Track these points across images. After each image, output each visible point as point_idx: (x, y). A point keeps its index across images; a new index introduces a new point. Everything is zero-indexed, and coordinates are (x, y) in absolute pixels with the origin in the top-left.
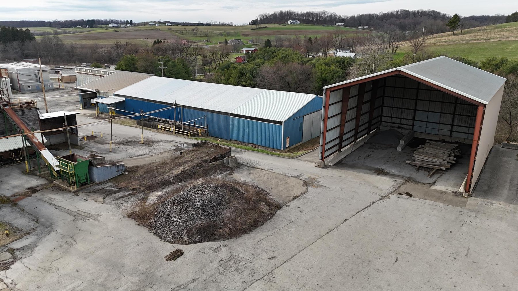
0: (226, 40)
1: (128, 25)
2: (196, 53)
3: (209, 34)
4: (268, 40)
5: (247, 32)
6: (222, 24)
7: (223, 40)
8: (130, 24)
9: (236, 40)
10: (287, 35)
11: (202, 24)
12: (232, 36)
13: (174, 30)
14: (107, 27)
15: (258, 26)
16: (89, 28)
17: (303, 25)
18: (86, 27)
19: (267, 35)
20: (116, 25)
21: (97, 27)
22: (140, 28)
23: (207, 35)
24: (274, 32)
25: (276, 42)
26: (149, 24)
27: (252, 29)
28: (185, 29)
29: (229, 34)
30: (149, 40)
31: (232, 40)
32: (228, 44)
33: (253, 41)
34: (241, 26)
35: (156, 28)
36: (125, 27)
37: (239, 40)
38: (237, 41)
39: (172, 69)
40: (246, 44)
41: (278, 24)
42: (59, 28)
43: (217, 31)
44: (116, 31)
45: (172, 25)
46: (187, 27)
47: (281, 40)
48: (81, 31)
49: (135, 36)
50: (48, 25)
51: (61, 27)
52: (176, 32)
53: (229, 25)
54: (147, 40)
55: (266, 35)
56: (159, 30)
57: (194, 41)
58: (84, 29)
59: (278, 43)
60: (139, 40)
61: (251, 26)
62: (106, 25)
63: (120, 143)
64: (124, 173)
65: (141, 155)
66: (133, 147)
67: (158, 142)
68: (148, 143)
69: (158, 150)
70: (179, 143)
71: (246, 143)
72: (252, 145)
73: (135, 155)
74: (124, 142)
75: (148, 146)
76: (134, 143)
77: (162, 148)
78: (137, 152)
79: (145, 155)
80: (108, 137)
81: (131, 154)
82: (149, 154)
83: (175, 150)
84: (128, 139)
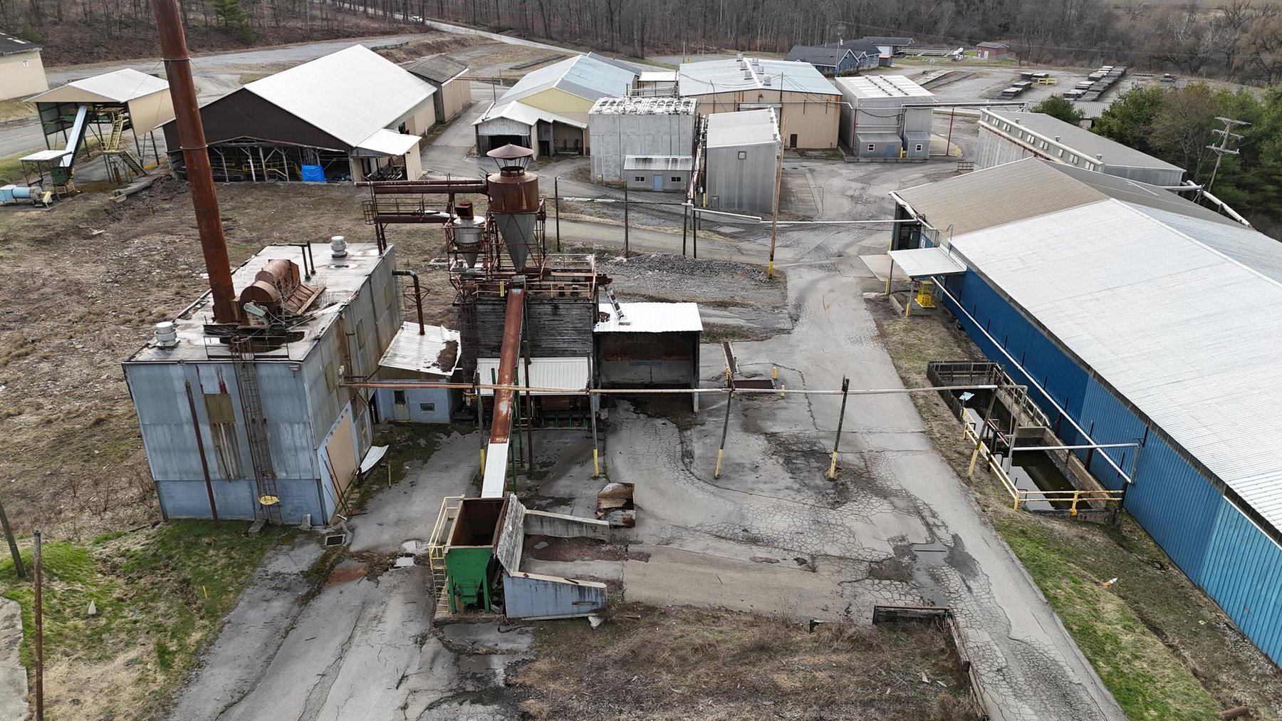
63: (790, 444)
64: (590, 618)
65: (754, 541)
66: (789, 482)
67: (877, 495)
68: (849, 483)
69: (827, 539)
70: (932, 533)
71: (1251, 643)
72: (1268, 672)
73: (745, 530)
74: (801, 446)
75: (828, 503)
76: (814, 464)
77: (852, 534)
78: (768, 515)
79: (769, 543)
80: (791, 405)
81: (743, 517)
82: (781, 545)
83: (872, 569)
84: (824, 438)
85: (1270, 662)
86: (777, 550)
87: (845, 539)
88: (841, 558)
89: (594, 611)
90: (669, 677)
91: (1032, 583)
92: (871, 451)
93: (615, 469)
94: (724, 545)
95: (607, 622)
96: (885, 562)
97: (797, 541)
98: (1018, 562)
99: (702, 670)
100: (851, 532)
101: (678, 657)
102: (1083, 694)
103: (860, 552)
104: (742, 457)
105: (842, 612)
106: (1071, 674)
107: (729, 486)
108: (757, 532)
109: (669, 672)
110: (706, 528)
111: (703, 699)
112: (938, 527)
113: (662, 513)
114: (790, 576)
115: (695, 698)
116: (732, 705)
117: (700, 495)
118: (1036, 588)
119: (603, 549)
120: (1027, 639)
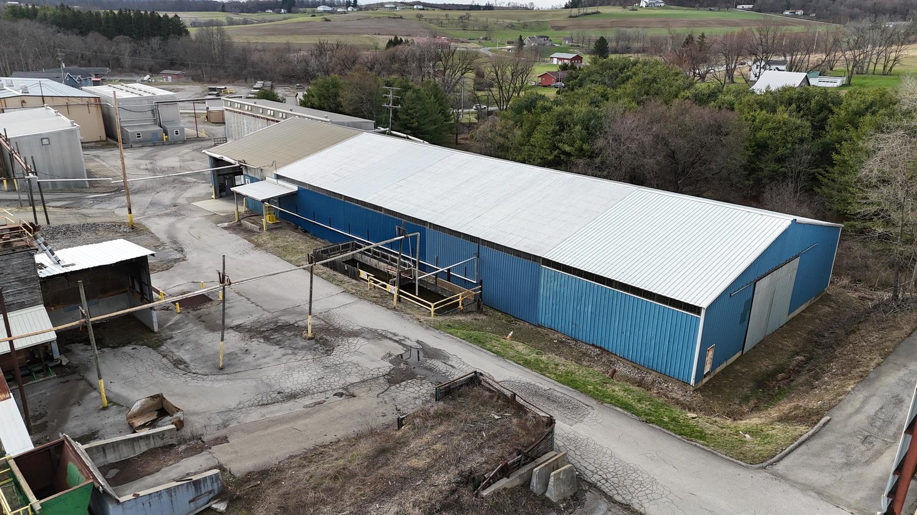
0: (521, 37)
1: (349, 9)
2: (464, 66)
3: (489, 27)
4: (602, 38)
5: (562, 21)
6: (513, 7)
7: (516, 38)
8: (353, 6)
9: (541, 37)
10: (640, 29)
11: (478, 8)
12: (532, 29)
13: (426, 17)
14: (314, 12)
15: (582, 11)
16: (284, 13)
17: (671, 9)
18: (279, 12)
19: (601, 27)
20: (329, 9)
21: (297, 12)
22: (367, 15)
23: (485, 28)
24: (613, 22)
25: (617, 42)
26: (386, 6)
27: (571, 17)
28: (447, 15)
29: (527, 26)
30: (381, 37)
31: (532, 38)
32: (524, 45)
33: (571, 39)
34: (548, 11)
35: (395, 15)
36: (345, 13)
37: (545, 37)
38: (542, 40)
39: (413, 105)
40: (557, 45)
41: (621, 7)
42: (236, 13)
43: (505, 20)
44: (327, 20)
45: (423, 9)
46: (450, 13)
47: (628, 39)
48: (272, 19)
49: (358, 29)
50: (220, 8)
51: (239, 11)
52: (431, 23)
53: (526, 9)
54: (378, 36)
55: (597, 27)
56: (401, 18)
57: (461, 39)
58: (277, 16)
59: (620, 44)
60: (364, 36)
61: (570, 9)
62: (312, 9)
63: (257, 328)
64: (214, 506)
65: (293, 396)
66: (282, 351)
67: (350, 337)
68: (325, 336)
69: (343, 374)
70: (404, 345)
71: (582, 342)
72: (599, 352)
73: (279, 393)
74: (267, 326)
75: (322, 353)
76: (289, 334)
77: (357, 365)
78: (287, 377)
79: (305, 393)
80: (234, 304)
81: (270, 386)
82: (315, 391)
83: (388, 379)
84: (280, 316)
85: (596, 347)
86: (316, 395)
87: (355, 370)
88: (363, 381)
89: (213, 499)
90: (329, 507)
91: (481, 349)
92: (321, 313)
93: (117, 395)
94: (271, 408)
95: (233, 501)
96: (392, 372)
97: (324, 384)
98: (464, 341)
99: (352, 489)
100: (354, 364)
101: (324, 491)
102: (556, 393)
103: (371, 372)
104: (228, 348)
105: (396, 412)
106: (541, 386)
107: (237, 370)
108: (289, 390)
109: (325, 505)
110: (247, 404)
111: (370, 507)
112: (403, 340)
113: (198, 409)
114: (343, 406)
115: (364, 509)
116: (396, 498)
117: (217, 385)
118: (484, 350)
119: (180, 450)
120: (506, 379)
